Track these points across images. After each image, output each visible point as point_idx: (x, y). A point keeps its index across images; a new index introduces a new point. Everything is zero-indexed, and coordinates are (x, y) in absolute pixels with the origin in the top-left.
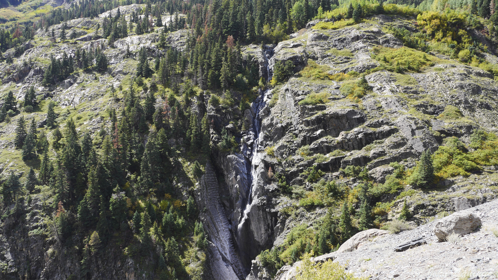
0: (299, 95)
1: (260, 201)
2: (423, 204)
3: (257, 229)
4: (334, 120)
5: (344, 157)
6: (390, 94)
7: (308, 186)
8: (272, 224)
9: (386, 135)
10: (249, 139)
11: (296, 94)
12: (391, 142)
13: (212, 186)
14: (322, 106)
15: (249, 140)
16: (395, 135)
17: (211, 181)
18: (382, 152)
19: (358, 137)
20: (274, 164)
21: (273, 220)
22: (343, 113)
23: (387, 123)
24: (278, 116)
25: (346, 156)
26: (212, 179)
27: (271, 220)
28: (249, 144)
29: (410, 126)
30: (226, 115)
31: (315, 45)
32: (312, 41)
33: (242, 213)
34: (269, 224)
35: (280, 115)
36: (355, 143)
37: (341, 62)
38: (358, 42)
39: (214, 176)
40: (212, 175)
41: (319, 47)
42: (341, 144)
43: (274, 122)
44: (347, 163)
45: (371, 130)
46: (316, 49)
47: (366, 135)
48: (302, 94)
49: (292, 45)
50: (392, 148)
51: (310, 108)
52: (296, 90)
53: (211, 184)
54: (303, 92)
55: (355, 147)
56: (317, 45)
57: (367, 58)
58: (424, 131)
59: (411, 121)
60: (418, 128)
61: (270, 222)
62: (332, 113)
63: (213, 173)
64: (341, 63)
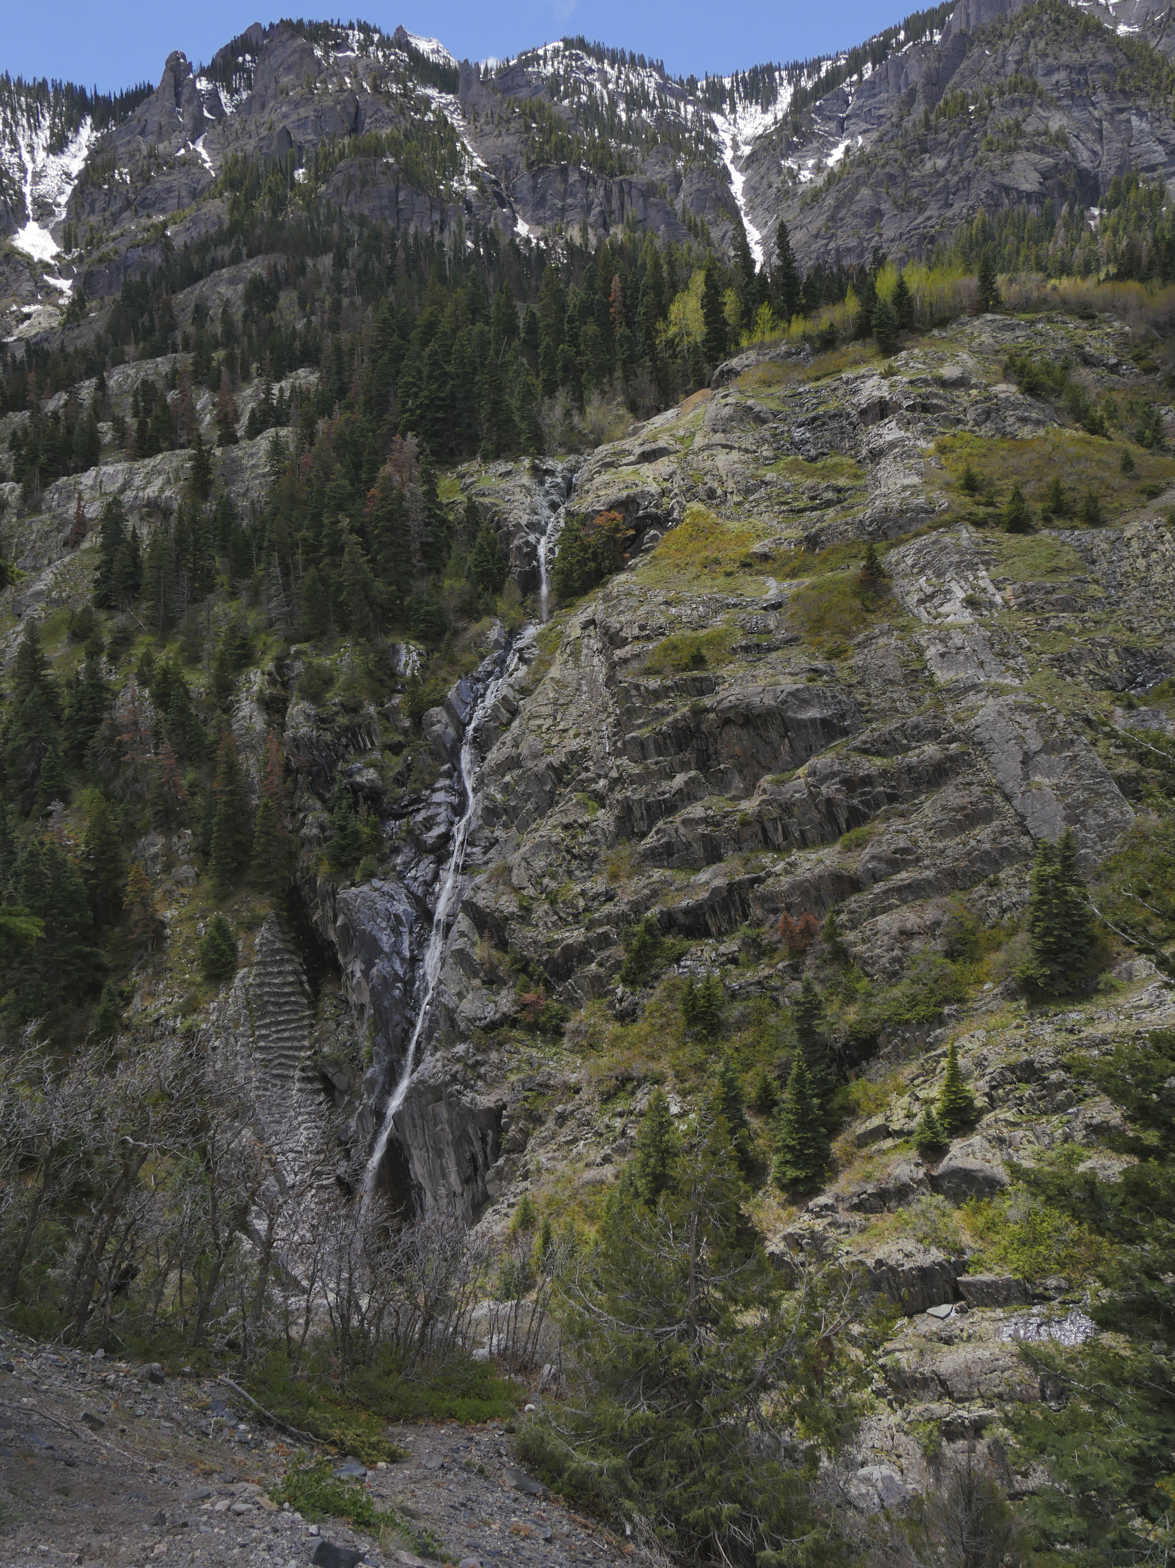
0: (624, 642)
1: (439, 1064)
2: (1030, 1064)
3: (431, 1176)
4: (733, 731)
5: (759, 880)
6: (967, 617)
7: (621, 1001)
8: (486, 1157)
9: (929, 782)
10: (429, 823)
11: (613, 640)
12: (944, 808)
13: (281, 1013)
14: (701, 680)
15: (429, 829)
16: (960, 779)
17: (275, 994)
18: (905, 851)
19: (819, 794)
20: (507, 919)
21: (490, 1140)
22: (769, 701)
23: (934, 735)
24: (540, 727)
25: (769, 875)
26: (284, 984)
27: (483, 1139)
28: (430, 841)
29: (1020, 740)
30: (354, 735)
31: (724, 446)
32: (715, 431)
33: (380, 1115)
34: (474, 1158)
35: (549, 722)
36: (811, 821)
37: (810, 504)
38: (882, 423)
39: (294, 972)
40: (289, 968)
41: (735, 455)
42: (757, 828)
43: (524, 749)
44: (769, 902)
45: (873, 765)
46: (724, 461)
47: (851, 784)
48: (637, 638)
49: (638, 451)
50: (943, 833)
51: (655, 691)
52: (614, 622)
53: (276, 1004)
54: (642, 628)
55: (809, 835)
56: (731, 448)
57: (907, 481)
58: (1075, 756)
59: (1023, 719)
60: (1049, 748)
61: (477, 1146)
62: (726, 704)
63: (289, 961)
64: (813, 509)
